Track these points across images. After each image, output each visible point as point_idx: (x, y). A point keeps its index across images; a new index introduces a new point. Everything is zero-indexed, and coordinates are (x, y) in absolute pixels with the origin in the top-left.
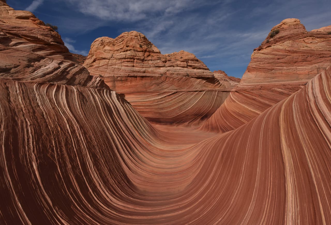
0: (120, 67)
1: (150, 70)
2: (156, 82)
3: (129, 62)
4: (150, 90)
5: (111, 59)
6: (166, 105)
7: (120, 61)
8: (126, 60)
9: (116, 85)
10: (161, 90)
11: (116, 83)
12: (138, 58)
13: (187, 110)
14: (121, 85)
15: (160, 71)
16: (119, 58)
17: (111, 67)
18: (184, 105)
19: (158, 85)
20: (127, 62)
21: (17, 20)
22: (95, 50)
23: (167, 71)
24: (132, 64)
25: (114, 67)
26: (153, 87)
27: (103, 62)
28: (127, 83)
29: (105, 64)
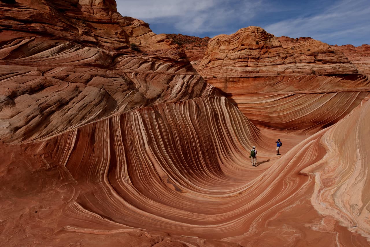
0: (233, 68)
1: (264, 69)
2: (270, 83)
3: (243, 61)
4: (262, 91)
5: (225, 59)
6: (279, 109)
7: (234, 62)
8: (240, 60)
9: (228, 85)
10: (274, 92)
11: (228, 84)
12: (252, 57)
14: (232, 86)
15: (277, 69)
16: (233, 58)
17: (224, 67)
19: (273, 86)
20: (240, 63)
22: (211, 50)
23: (286, 69)
24: (246, 64)
25: (227, 67)
26: (266, 88)
27: (217, 63)
28: (239, 84)
29: (219, 64)
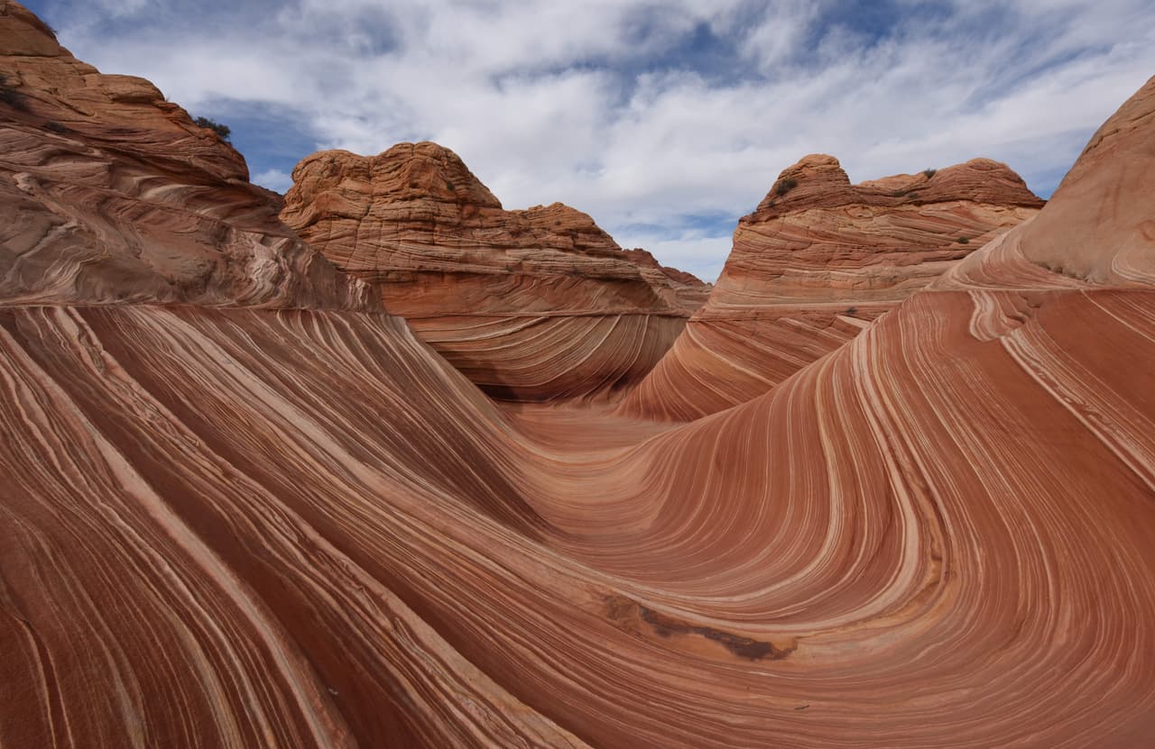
0: (394, 244)
1: (479, 253)
2: (496, 288)
3: (420, 229)
4: (479, 310)
5: (365, 218)
6: (525, 351)
7: (394, 227)
8: (411, 225)
9: (383, 293)
10: (509, 311)
11: (383, 289)
12: (444, 220)
13: (578, 364)
14: (398, 293)
15: (505, 258)
16: (390, 217)
17: (365, 241)
18: (571, 351)
19: (502, 298)
20: (413, 232)
21: (117, 105)
22: (311, 187)
23: (524, 259)
24: (429, 238)
25: (375, 241)
26: (488, 302)
27: (338, 226)
28: (417, 291)
29: (347, 232)
